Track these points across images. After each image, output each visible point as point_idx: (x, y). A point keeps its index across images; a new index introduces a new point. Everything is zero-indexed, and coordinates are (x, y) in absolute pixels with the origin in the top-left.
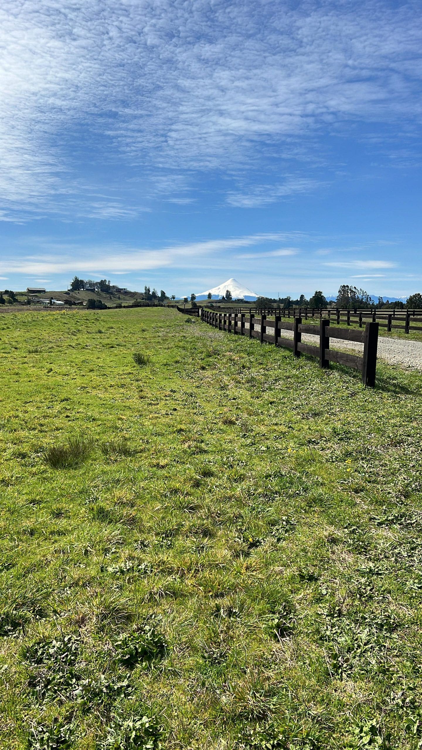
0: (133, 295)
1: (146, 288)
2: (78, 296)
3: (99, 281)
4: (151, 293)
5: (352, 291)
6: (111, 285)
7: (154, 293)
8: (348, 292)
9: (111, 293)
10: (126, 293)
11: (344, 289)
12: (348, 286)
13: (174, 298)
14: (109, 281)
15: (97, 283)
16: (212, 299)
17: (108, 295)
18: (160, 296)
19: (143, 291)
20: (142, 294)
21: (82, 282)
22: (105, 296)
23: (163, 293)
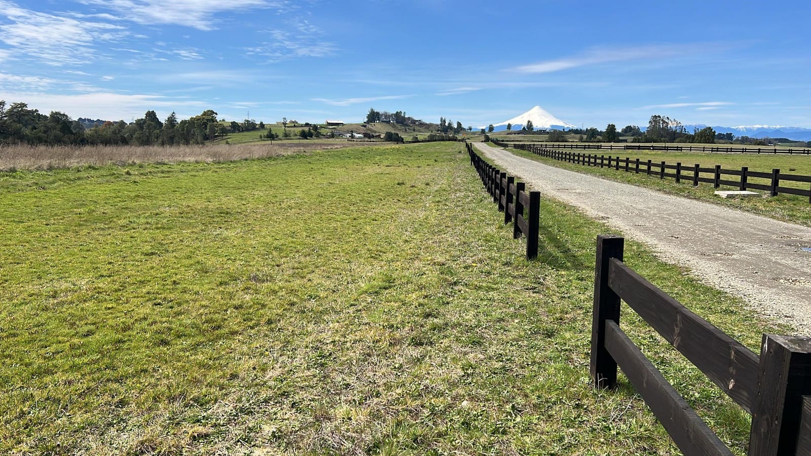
0: (428, 126)
1: (442, 119)
2: (373, 128)
3: (395, 113)
4: (447, 124)
5: (664, 122)
6: (406, 116)
7: (450, 124)
8: (659, 123)
9: (407, 125)
10: (421, 124)
11: (656, 119)
12: (659, 117)
13: (470, 129)
14: (404, 113)
15: (392, 114)
16: (512, 130)
17: (403, 127)
18: (456, 127)
19: (439, 123)
20: (437, 125)
21: (378, 113)
22: (400, 128)
23: (459, 124)
